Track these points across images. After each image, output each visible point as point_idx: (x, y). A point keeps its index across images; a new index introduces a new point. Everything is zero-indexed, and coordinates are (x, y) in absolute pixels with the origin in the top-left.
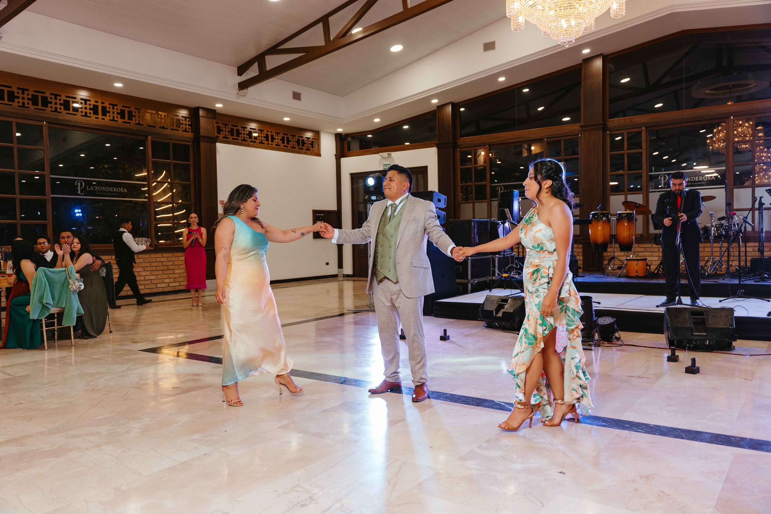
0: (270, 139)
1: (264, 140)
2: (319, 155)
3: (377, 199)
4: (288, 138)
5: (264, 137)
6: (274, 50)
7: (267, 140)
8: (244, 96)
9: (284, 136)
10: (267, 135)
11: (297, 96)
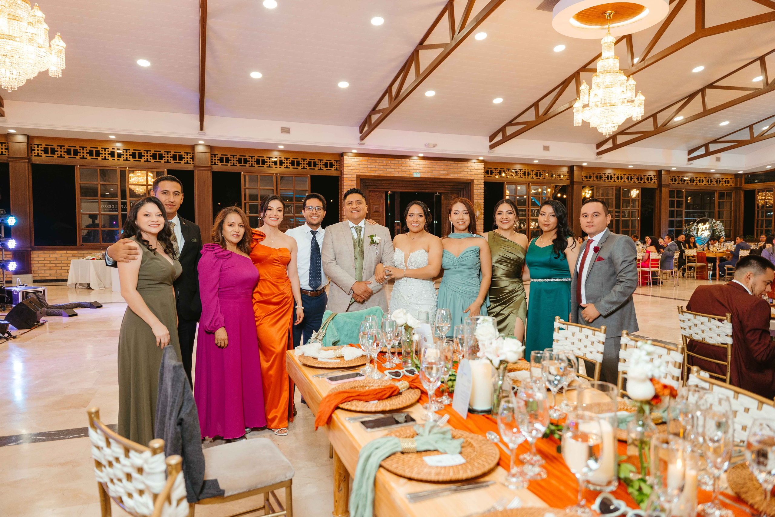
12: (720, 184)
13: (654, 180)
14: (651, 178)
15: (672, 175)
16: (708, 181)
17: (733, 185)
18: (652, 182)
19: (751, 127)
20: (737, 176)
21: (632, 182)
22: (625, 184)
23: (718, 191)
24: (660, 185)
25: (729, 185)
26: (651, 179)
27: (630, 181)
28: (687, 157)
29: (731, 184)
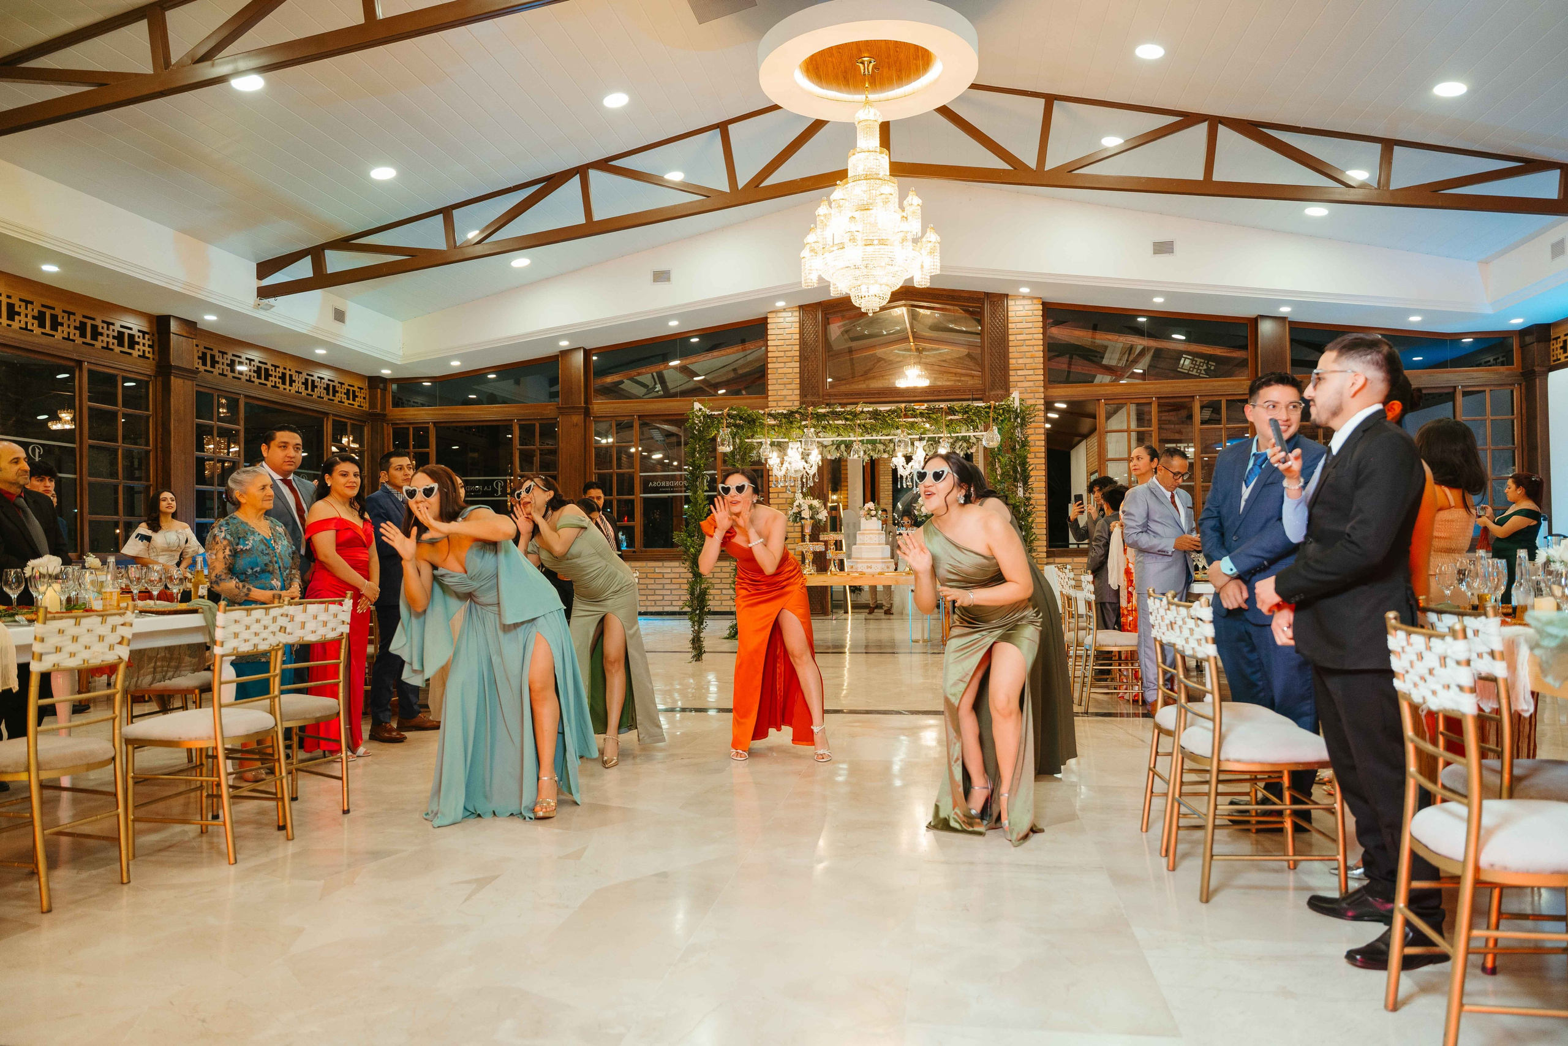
12: (337, 399)
13: (144, 346)
14: (131, 337)
15: (203, 344)
16: (306, 383)
17: (366, 407)
18: (135, 353)
19: (447, 212)
20: (375, 382)
21: (59, 335)
22: (25, 337)
23: (331, 418)
24: (164, 368)
25: (356, 404)
26: (133, 343)
27: (48, 330)
28: (254, 283)
29: (361, 403)
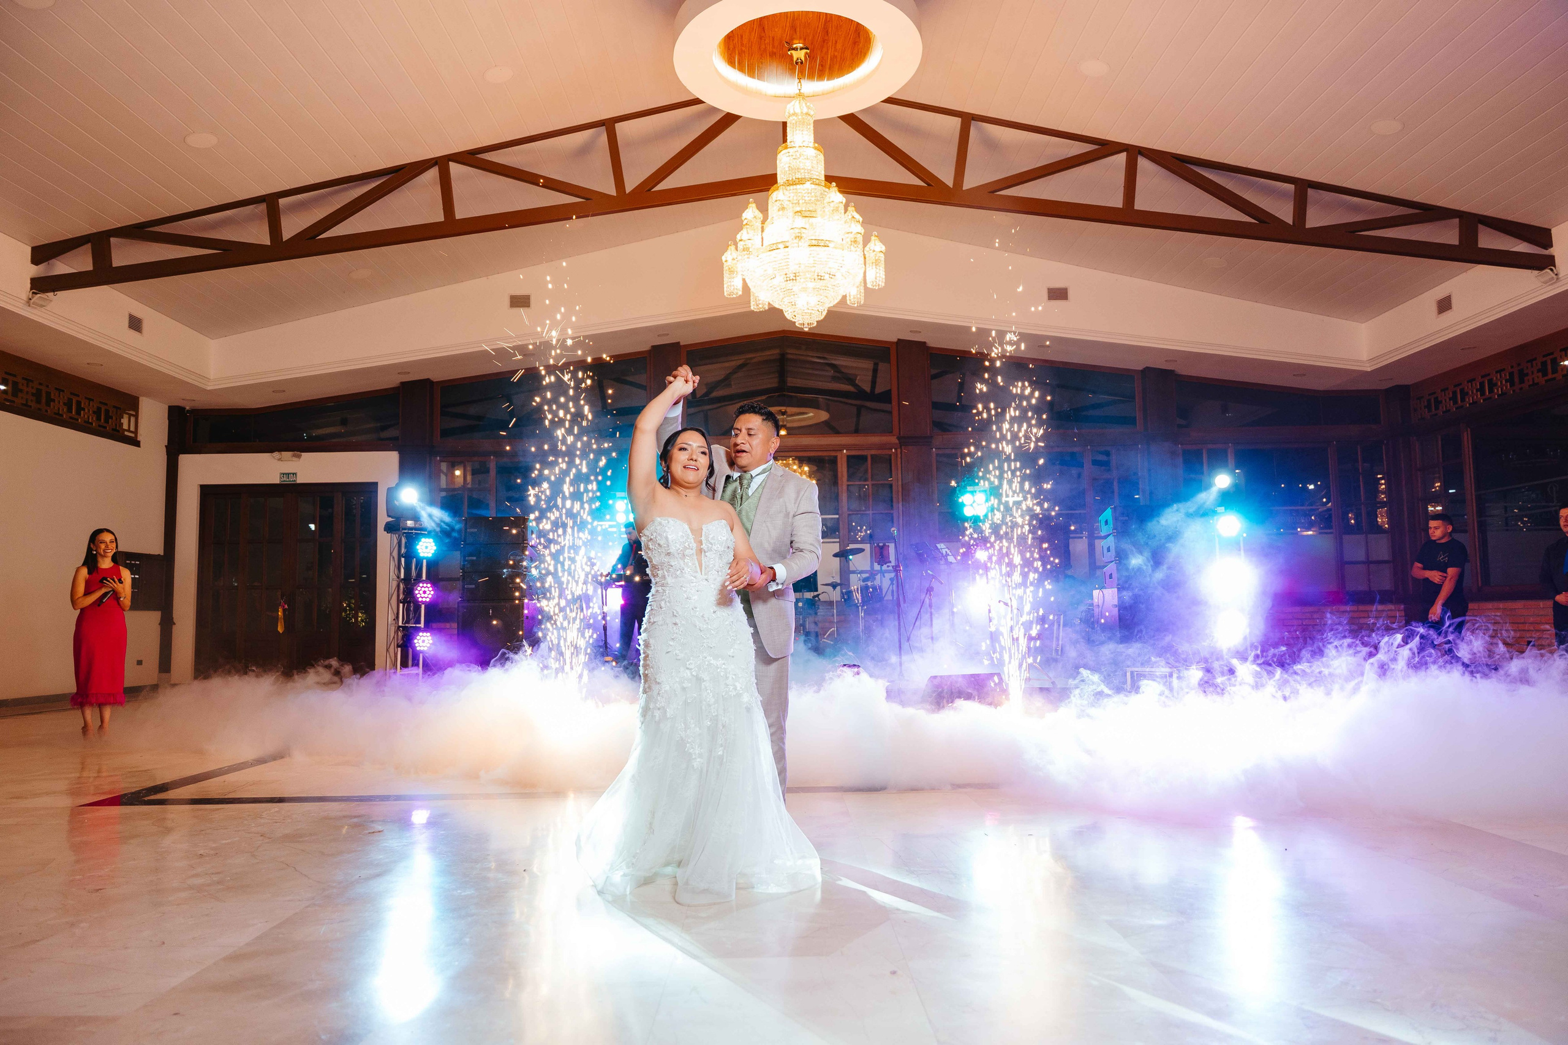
0: (44, 400)
1: (32, 401)
2: (136, 443)
3: (417, 526)
4: (79, 403)
5: (33, 394)
6: (140, 232)
7: (38, 402)
8: (42, 306)
9: (72, 397)
10: (39, 391)
11: (135, 324)
